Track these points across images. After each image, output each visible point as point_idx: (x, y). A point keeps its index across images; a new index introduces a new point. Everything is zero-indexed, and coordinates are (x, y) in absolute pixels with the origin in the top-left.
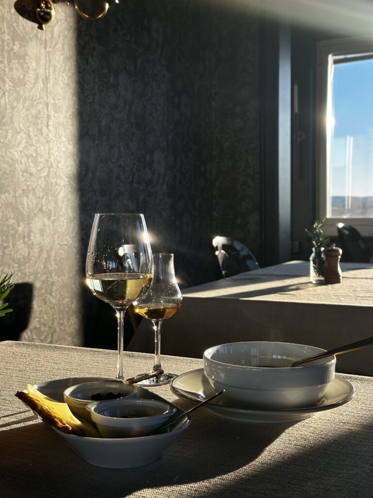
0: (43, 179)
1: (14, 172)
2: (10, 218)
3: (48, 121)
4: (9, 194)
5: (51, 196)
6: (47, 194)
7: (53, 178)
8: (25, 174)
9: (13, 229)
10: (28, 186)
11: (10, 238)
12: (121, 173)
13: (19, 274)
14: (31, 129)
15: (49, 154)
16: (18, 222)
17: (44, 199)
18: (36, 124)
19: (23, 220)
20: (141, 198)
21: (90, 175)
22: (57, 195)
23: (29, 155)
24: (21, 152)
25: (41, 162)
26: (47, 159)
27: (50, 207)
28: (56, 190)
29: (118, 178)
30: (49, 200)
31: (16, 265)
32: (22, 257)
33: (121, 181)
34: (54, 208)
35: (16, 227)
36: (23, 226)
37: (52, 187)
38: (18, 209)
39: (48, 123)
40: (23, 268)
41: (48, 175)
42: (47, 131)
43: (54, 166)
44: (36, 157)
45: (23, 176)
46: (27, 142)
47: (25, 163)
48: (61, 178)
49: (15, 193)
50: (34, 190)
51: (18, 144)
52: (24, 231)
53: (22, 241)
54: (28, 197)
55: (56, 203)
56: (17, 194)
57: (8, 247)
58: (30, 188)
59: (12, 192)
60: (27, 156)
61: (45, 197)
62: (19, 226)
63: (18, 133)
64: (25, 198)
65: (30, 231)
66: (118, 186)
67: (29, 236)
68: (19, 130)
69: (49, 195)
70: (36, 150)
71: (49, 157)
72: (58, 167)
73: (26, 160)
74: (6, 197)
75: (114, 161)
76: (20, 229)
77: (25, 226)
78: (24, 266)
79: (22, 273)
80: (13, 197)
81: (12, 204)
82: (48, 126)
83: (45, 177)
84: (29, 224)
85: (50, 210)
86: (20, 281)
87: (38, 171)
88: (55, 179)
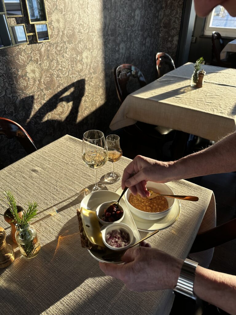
0: (87, 34)
1: (74, 33)
2: (74, 54)
3: (88, 5)
4: (73, 44)
5: (91, 41)
6: (88, 40)
7: (91, 33)
8: (79, 33)
9: (75, 58)
10: (80, 39)
11: (75, 63)
12: (120, 24)
13: (79, 76)
14: (80, 11)
15: (89, 22)
16: (77, 55)
17: (87, 43)
18: (82, 8)
19: (79, 54)
20: (129, 34)
21: (107, 28)
22: (93, 40)
23: (80, 24)
24: (76, 23)
25: (85, 26)
26: (88, 24)
27: (90, 46)
28: (92, 38)
29: (119, 26)
30: (89, 43)
31: (78, 73)
32: (79, 69)
33: (120, 28)
34: (92, 46)
35: (76, 57)
36: (79, 56)
37: (90, 37)
38: (77, 50)
39: (87, 7)
40: (80, 74)
41: (89, 32)
42: (87, 10)
43: (91, 27)
44: (83, 24)
45: (78, 34)
46: (79, 18)
47: (79, 28)
48: (94, 32)
49: (75, 43)
50: (83, 40)
51: (75, 20)
52: (80, 59)
53: (79, 63)
54: (80, 44)
55: (92, 44)
56: (76, 43)
57: (74, 66)
58: (81, 40)
59: (74, 43)
60: (79, 25)
61: (88, 42)
62: (78, 57)
63: (74, 14)
64: (79, 44)
65: (82, 58)
66: (119, 30)
67: (82, 60)
68: (75, 13)
69: (89, 41)
70: (83, 21)
71: (89, 24)
72: (93, 27)
73: (79, 27)
74: (71, 46)
75: (117, 19)
76: (78, 58)
77: (80, 57)
78: (81, 73)
79: (80, 76)
80: (74, 45)
81: (74, 48)
82: (87, 8)
83: (87, 33)
84: (82, 55)
85: (90, 48)
86: (80, 79)
87: (84, 31)
88: (92, 33)
